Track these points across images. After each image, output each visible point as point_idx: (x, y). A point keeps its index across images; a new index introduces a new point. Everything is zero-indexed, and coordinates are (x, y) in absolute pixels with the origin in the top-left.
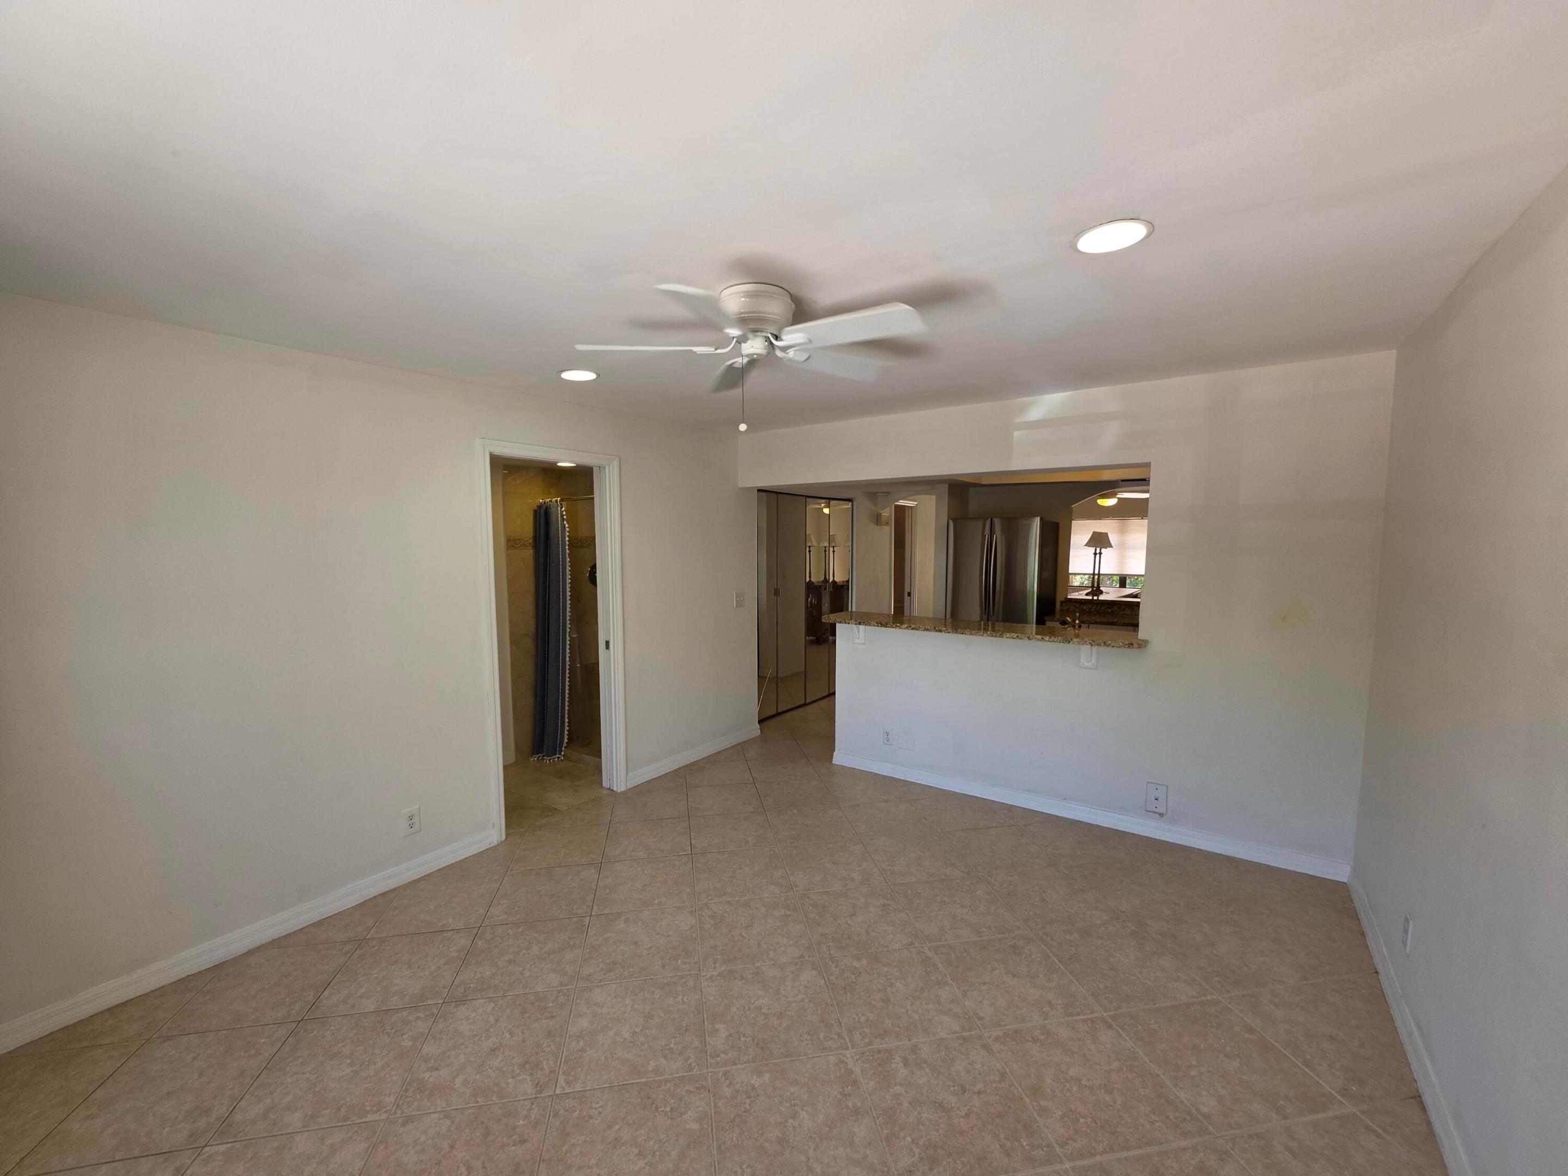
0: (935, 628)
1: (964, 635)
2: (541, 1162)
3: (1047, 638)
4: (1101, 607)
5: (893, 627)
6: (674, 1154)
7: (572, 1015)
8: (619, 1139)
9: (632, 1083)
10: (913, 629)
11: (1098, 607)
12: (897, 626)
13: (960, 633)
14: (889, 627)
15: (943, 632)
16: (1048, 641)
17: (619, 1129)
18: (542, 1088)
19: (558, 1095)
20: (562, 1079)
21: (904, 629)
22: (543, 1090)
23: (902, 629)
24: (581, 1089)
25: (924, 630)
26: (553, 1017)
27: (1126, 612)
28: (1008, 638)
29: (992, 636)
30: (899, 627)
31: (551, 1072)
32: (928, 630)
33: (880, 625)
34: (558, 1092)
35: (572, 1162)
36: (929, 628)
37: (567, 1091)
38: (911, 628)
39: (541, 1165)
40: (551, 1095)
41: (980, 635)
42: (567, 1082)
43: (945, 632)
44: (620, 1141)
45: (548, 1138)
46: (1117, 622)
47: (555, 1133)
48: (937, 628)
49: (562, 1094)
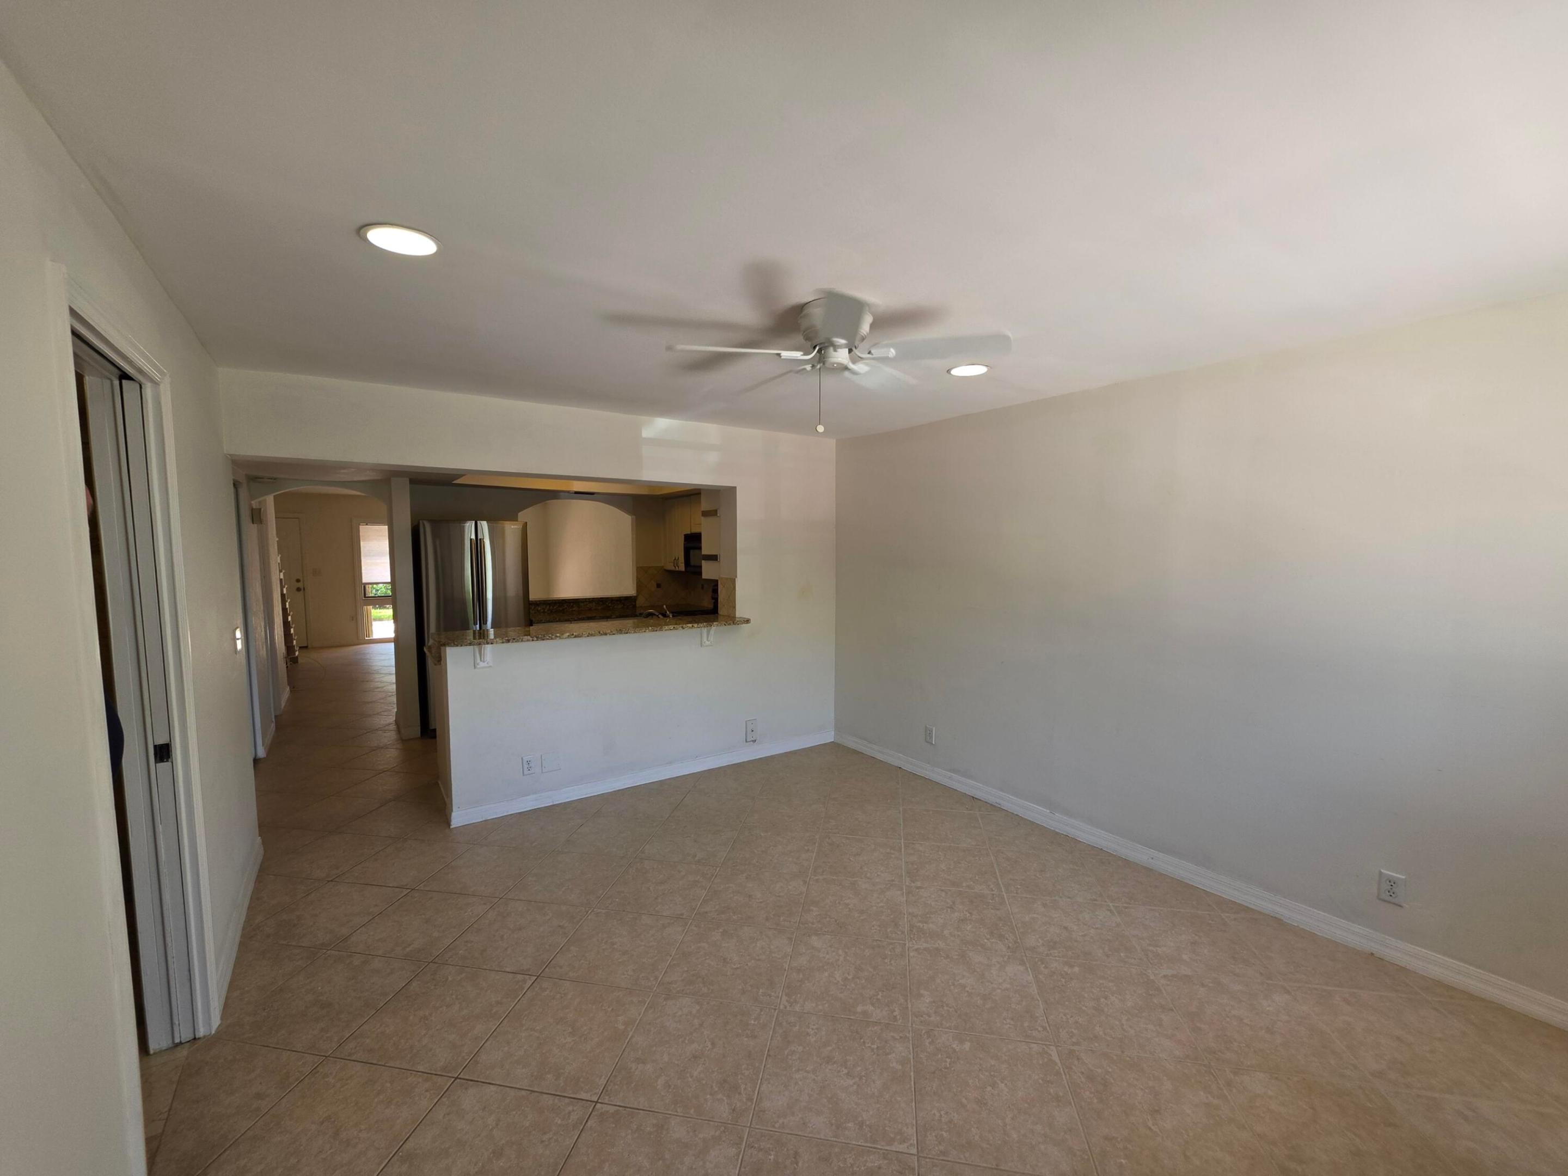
0: (599, 633)
1: (628, 634)
2: (999, 1168)
3: (696, 625)
4: (553, 607)
5: (552, 639)
6: (993, 1062)
7: (800, 1133)
8: (977, 1100)
9: (914, 1083)
10: (575, 637)
11: (551, 607)
12: (557, 636)
13: (625, 633)
14: (548, 639)
15: (608, 635)
16: (697, 627)
17: (966, 1099)
18: (907, 1167)
19: (918, 1152)
20: (896, 1147)
21: (565, 638)
22: (909, 1166)
23: (563, 638)
24: (915, 1129)
25: (588, 636)
26: (796, 1154)
27: (574, 609)
28: (666, 630)
29: (654, 631)
30: (559, 637)
31: (885, 1158)
32: (592, 635)
33: (535, 639)
34: (914, 1151)
35: (999, 1140)
36: (593, 633)
37: (915, 1142)
38: (573, 636)
39: (1002, 1168)
40: (918, 1158)
41: (642, 632)
42: (903, 1141)
43: (610, 634)
44: (979, 1099)
45: (972, 1162)
46: (595, 617)
47: (967, 1155)
48: (601, 632)
49: (918, 1148)
